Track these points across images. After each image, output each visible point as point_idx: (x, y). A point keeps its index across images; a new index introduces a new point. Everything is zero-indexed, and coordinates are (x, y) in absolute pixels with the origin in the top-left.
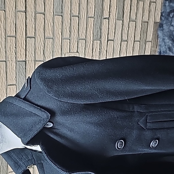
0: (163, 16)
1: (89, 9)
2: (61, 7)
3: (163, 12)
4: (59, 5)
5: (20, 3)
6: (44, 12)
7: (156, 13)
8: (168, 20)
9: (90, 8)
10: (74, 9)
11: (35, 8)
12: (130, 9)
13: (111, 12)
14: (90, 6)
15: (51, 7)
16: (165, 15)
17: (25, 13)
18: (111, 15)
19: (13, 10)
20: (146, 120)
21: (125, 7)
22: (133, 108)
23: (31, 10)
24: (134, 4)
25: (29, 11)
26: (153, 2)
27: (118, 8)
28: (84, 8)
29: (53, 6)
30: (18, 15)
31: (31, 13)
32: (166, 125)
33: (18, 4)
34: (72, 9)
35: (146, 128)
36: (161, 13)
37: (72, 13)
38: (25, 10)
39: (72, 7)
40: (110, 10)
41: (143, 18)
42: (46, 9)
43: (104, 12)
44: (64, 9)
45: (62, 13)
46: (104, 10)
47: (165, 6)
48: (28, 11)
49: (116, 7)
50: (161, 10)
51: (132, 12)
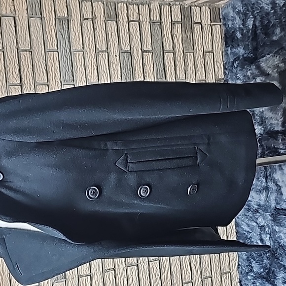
0: (226, 69)
1: (113, 72)
2: (70, 73)
3: (226, 63)
4: (67, 70)
5: (12, 74)
6: (47, 82)
7: (216, 67)
8: (233, 73)
9: (114, 70)
10: (90, 74)
11: (34, 78)
12: (173, 65)
13: (146, 72)
14: (113, 67)
15: (57, 75)
16: (228, 67)
17: (20, 87)
18: (146, 76)
19: (3, 84)
20: (127, 160)
21: (166, 63)
22: (106, 145)
23: (28, 82)
24: (179, 58)
25: (26, 83)
26: (209, 52)
27: (155, 65)
28: (106, 71)
29: (59, 73)
30: (11, 91)
31: (29, 84)
32: (155, 165)
33: (10, 76)
34: (87, 73)
35: (128, 171)
36: (223, 65)
37: (89, 80)
38: (19, 82)
39: (88, 72)
40: (145, 69)
41: (197, 75)
42: (50, 78)
43: (135, 74)
44: (76, 76)
45: (74, 81)
46: (135, 71)
47: (227, 54)
48: (24, 83)
49: (152, 65)
50: (223, 61)
51: (178, 69)
